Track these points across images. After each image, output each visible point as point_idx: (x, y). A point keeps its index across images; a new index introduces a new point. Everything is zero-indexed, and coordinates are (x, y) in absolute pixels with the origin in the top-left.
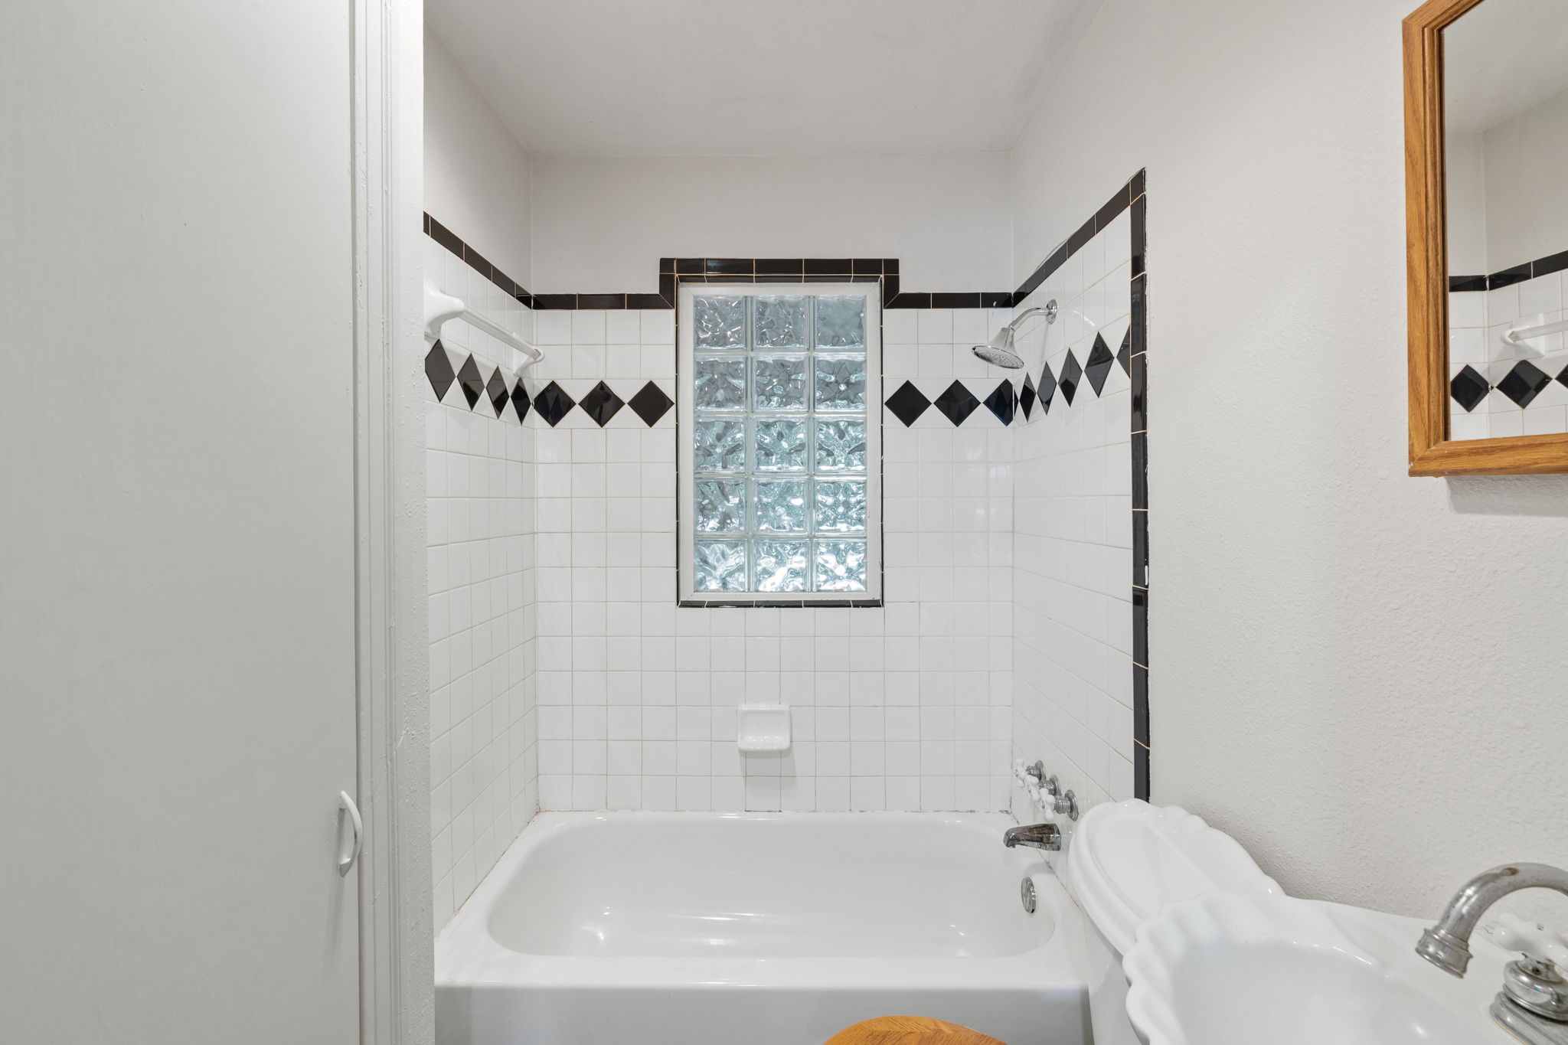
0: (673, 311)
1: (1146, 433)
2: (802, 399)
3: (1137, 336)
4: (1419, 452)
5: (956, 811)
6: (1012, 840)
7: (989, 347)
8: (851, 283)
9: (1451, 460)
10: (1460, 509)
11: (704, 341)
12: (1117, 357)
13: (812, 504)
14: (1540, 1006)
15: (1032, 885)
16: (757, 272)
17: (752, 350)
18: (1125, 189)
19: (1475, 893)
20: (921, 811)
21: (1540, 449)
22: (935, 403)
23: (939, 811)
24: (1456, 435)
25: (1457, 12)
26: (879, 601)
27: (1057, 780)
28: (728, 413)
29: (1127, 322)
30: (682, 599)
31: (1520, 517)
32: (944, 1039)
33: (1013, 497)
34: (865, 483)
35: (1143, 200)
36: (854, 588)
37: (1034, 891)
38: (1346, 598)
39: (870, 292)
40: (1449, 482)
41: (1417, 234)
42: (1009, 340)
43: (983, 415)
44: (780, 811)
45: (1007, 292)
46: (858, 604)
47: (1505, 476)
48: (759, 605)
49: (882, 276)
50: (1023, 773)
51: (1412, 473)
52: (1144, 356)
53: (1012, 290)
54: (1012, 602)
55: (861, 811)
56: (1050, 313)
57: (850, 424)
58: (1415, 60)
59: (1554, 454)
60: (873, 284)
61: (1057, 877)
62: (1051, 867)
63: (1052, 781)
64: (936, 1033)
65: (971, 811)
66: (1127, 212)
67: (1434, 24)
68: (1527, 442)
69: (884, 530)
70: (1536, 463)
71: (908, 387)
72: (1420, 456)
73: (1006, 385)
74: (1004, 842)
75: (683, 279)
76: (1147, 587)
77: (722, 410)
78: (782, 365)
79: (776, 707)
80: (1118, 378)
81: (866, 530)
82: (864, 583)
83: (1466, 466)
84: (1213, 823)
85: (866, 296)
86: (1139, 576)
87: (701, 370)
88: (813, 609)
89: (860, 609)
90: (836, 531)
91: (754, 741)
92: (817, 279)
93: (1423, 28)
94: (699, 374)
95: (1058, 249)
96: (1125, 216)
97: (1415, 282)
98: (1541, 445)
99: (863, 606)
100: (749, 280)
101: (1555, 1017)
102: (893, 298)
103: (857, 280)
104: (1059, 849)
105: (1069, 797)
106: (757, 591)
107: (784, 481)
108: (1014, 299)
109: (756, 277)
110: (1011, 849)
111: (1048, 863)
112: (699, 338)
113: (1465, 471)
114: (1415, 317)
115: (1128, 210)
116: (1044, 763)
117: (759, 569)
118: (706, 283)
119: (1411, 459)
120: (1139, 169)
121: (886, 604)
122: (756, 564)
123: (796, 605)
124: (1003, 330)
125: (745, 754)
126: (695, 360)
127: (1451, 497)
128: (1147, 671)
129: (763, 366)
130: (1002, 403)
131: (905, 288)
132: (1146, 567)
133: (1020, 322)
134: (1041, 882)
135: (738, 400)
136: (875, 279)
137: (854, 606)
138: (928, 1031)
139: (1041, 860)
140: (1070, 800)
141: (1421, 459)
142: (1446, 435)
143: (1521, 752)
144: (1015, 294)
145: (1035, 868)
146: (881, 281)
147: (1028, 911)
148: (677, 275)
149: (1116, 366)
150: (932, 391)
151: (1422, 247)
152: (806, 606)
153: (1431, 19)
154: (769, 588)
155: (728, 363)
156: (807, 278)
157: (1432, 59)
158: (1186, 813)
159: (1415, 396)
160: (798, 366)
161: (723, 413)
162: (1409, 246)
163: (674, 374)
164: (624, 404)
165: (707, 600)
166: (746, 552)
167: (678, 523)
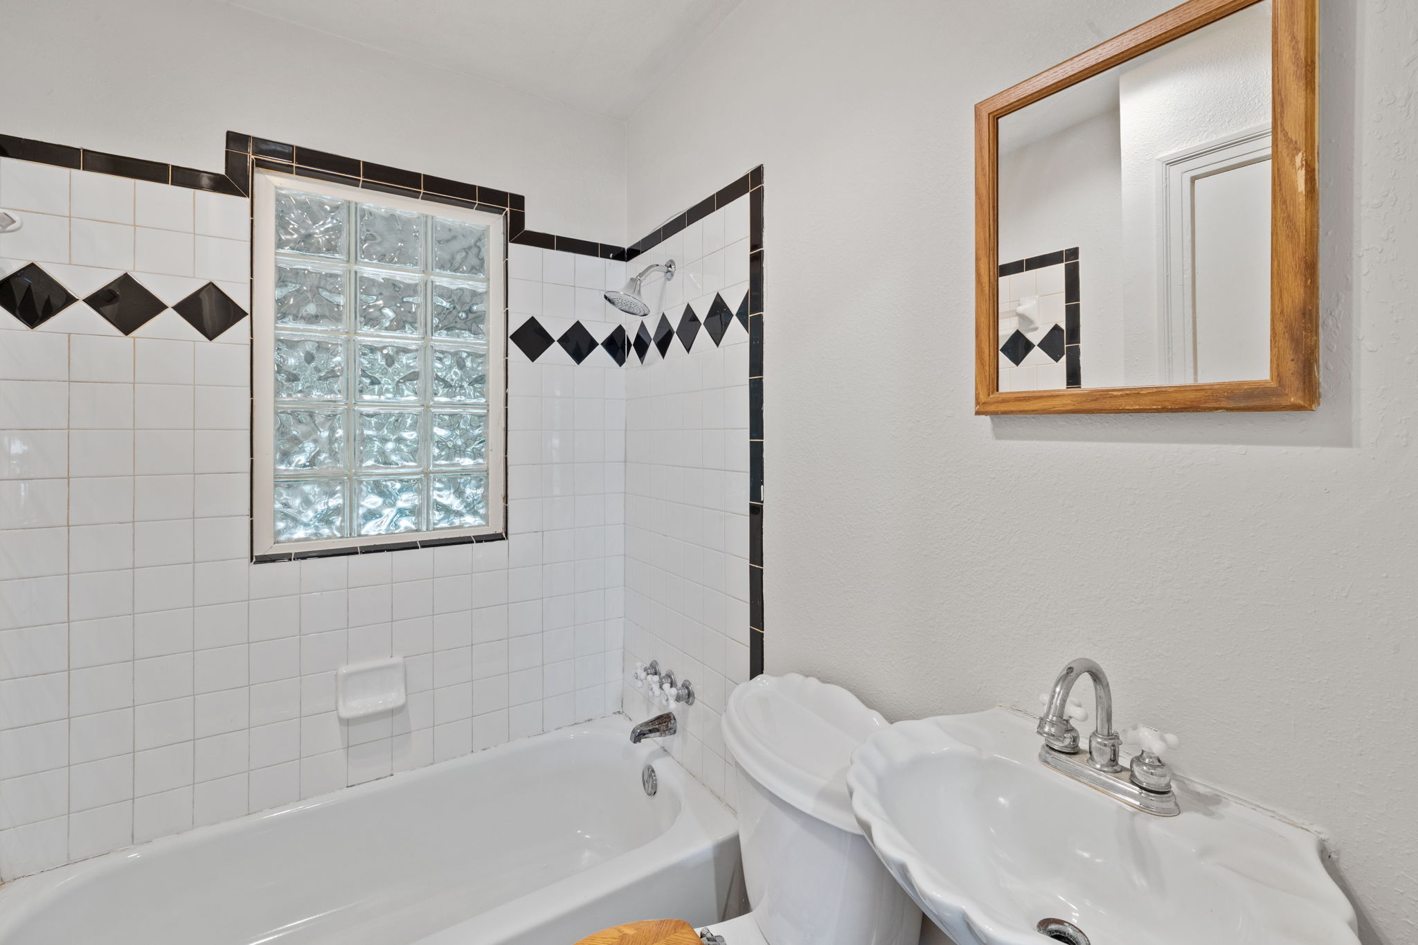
0: (248, 200)
1: (762, 378)
2: (416, 325)
3: (755, 299)
4: (983, 398)
5: (576, 724)
6: (638, 736)
7: (622, 293)
8: (474, 211)
9: (1003, 405)
10: (998, 437)
11: (287, 243)
12: (737, 315)
13: (426, 437)
14: (1066, 747)
15: (653, 771)
16: (364, 177)
17: (356, 263)
18: (745, 178)
19: (1061, 689)
20: (544, 732)
21: (1057, 399)
22: (558, 341)
23: (560, 728)
24: (1004, 388)
25: (1010, 109)
26: (501, 534)
27: (673, 674)
28: (321, 332)
29: (745, 287)
30: (256, 553)
31: (1034, 442)
32: (631, 942)
33: (626, 431)
34: (486, 416)
35: (761, 191)
36: (471, 523)
37: (655, 776)
38: (923, 500)
39: (493, 224)
40: (992, 419)
41: (983, 253)
42: (637, 289)
43: (600, 355)
44: (392, 775)
45: (622, 246)
46: (480, 539)
47: (1026, 416)
48: (367, 550)
49: (508, 209)
50: (643, 675)
51: (978, 413)
52: (761, 317)
53: (626, 245)
54: (624, 524)
55: (484, 749)
56: (668, 271)
57: (469, 354)
58: (984, 134)
59: (1065, 402)
60: (497, 215)
61: (673, 757)
62: (666, 751)
63: (669, 676)
64: (622, 940)
65: (589, 720)
66: (746, 198)
67: (995, 113)
68: (1048, 394)
69: (509, 464)
70: (1054, 407)
71: (532, 322)
72: (983, 401)
73: (620, 330)
74: (631, 739)
75: (260, 164)
76: (762, 502)
77: (314, 327)
78: (394, 285)
79: (387, 661)
80: (737, 332)
81: (488, 463)
82: (485, 517)
83: (1012, 409)
84: (824, 680)
85: (489, 226)
86: (755, 493)
87: (283, 278)
88: (432, 548)
89: (484, 543)
90: (453, 465)
91: (355, 706)
92: (437, 198)
93: (989, 114)
94: (281, 281)
95: (676, 217)
96: (744, 201)
97: (981, 284)
98: (1058, 396)
99: (486, 541)
100: (355, 183)
101: (1072, 752)
102: (517, 232)
103: (480, 208)
104: (675, 732)
105: (686, 686)
106: (360, 535)
107: (397, 412)
108: (628, 254)
109: (363, 181)
110: (638, 744)
111: (663, 748)
112: (280, 239)
113: (1012, 412)
114: (981, 307)
115: (747, 196)
116: (658, 661)
117: (361, 511)
118: (294, 176)
119: (977, 403)
120: (758, 164)
121: (509, 536)
122: (359, 506)
123: (412, 546)
124: (632, 279)
125: (346, 722)
126: (276, 266)
127: (993, 429)
128: (762, 570)
129: (367, 285)
130: (616, 345)
131: (530, 225)
132: (762, 486)
133: (646, 275)
134: (660, 766)
135: (337, 318)
136: (500, 211)
137: (477, 542)
138: (614, 940)
139: (656, 747)
140: (687, 688)
141: (984, 403)
142: (997, 390)
143: (1034, 590)
144: (629, 249)
145: (654, 755)
146: (506, 214)
147: (649, 795)
148: (253, 157)
149: (735, 323)
150: (556, 330)
151: (986, 261)
152: (423, 547)
153: (994, 110)
154: (373, 531)
155: (320, 274)
156: (426, 196)
157: (994, 136)
158: (804, 677)
159: (981, 361)
160: (412, 289)
161: (316, 331)
162: (977, 259)
163: (249, 278)
164: (167, 307)
165: (293, 550)
166: (347, 493)
167: (252, 461)
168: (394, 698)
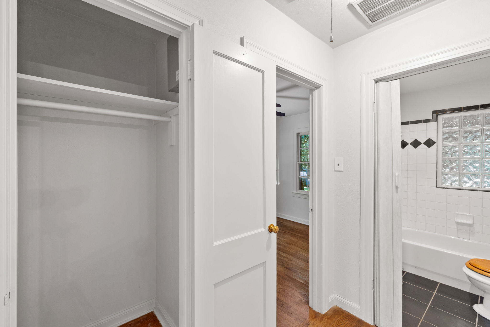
0: (436, 122)
13: (483, 166)
17: (461, 128)
28: (453, 144)
30: (438, 186)
44: (469, 239)
75: (439, 114)
77: (451, 143)
79: (468, 214)
87: (444, 134)
88: (482, 192)
91: (461, 220)
100: (461, 112)
106: (462, 186)
107: (472, 160)
109: (463, 111)
112: (444, 126)
118: (446, 114)
122: (462, 180)
123: (476, 190)
125: (457, 223)
126: (442, 132)
135: (456, 140)
152: (479, 191)
154: (467, 186)
155: (453, 132)
156: (481, 109)
163: (436, 136)
164: (422, 143)
165: (446, 187)
166: (459, 177)
167: (437, 169)
168: (470, 222)
